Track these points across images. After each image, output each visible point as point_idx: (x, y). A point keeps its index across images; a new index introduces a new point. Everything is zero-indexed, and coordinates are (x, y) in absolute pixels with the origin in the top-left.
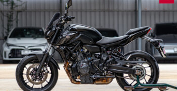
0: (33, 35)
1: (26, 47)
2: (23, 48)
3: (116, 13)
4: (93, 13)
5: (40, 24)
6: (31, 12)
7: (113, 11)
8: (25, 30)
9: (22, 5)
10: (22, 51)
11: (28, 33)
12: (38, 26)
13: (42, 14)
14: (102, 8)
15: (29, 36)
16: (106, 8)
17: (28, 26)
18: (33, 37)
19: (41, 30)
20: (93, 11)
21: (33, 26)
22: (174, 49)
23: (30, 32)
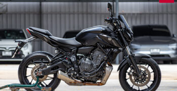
0: (14, 36)
1: (7, 48)
2: (4, 49)
3: (94, 16)
4: (72, 16)
5: (21, 26)
6: (11, 14)
7: (91, 14)
8: (6, 32)
9: (2, 7)
10: (3, 52)
11: (9, 35)
12: (18, 28)
13: (22, 16)
14: (80, 10)
15: (9, 38)
16: (85, 10)
17: (9, 28)
18: (13, 38)
19: (21, 32)
20: (72, 14)
21: (14, 28)
22: (150, 50)
23: (11, 34)
